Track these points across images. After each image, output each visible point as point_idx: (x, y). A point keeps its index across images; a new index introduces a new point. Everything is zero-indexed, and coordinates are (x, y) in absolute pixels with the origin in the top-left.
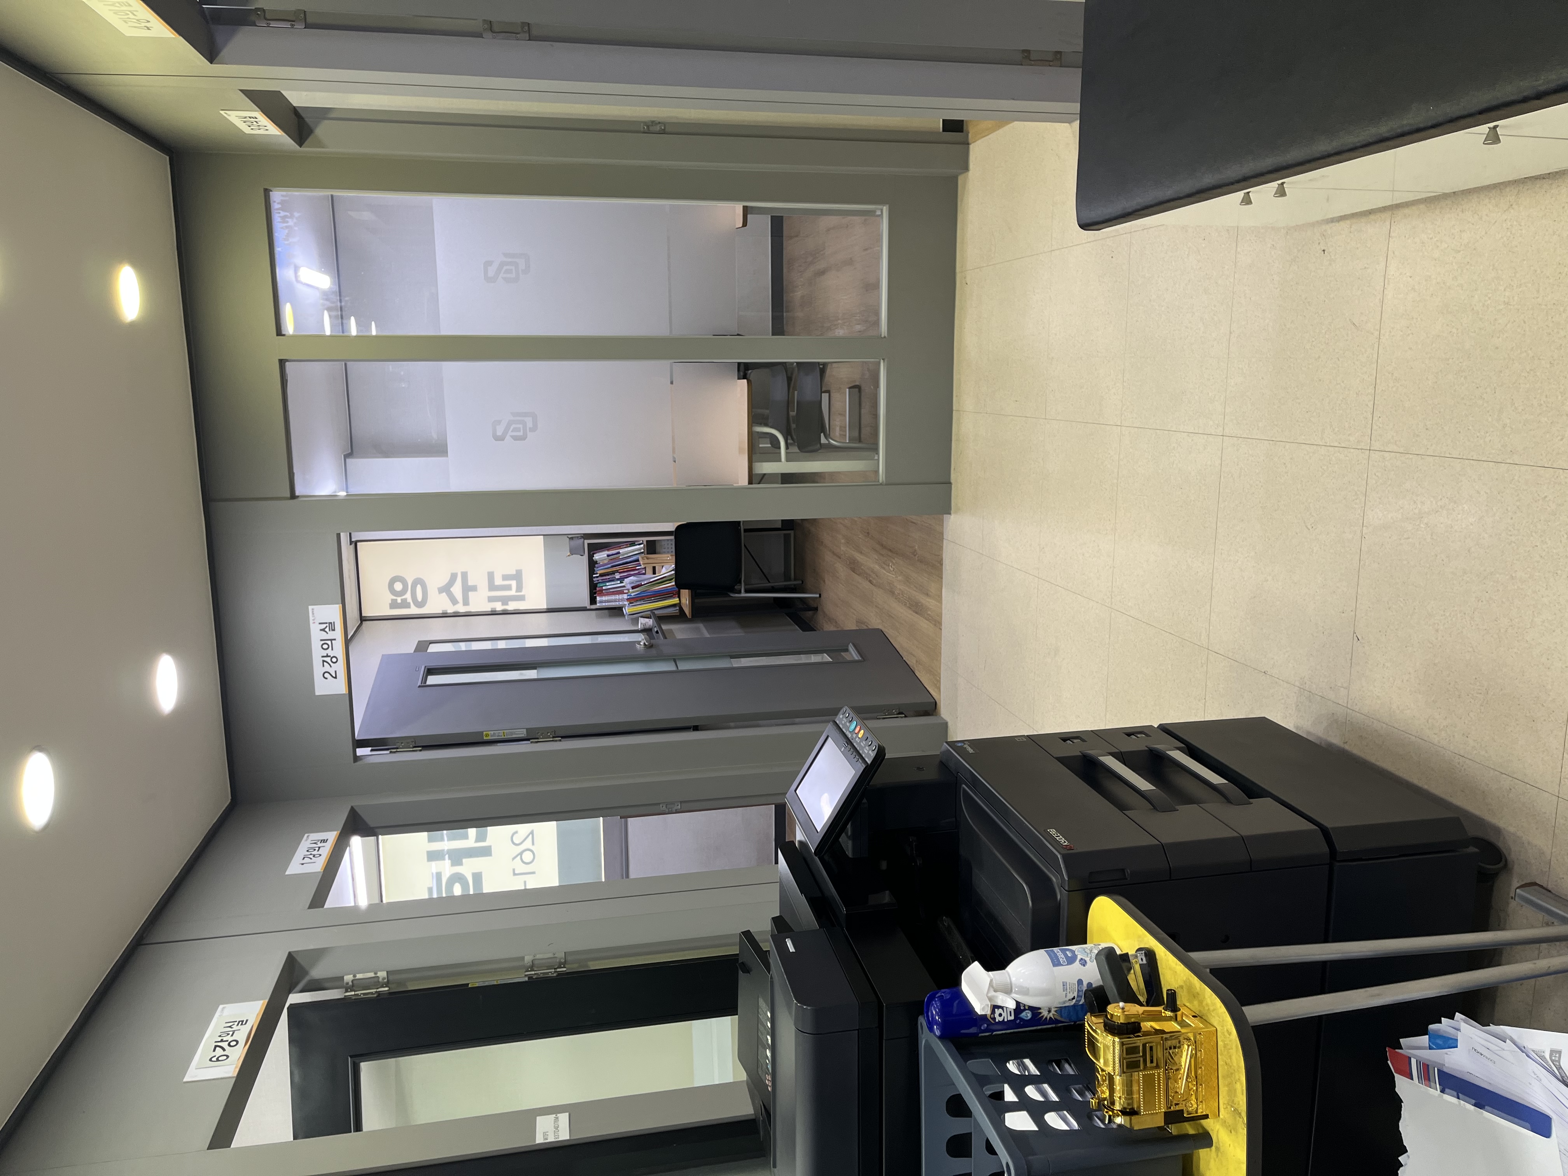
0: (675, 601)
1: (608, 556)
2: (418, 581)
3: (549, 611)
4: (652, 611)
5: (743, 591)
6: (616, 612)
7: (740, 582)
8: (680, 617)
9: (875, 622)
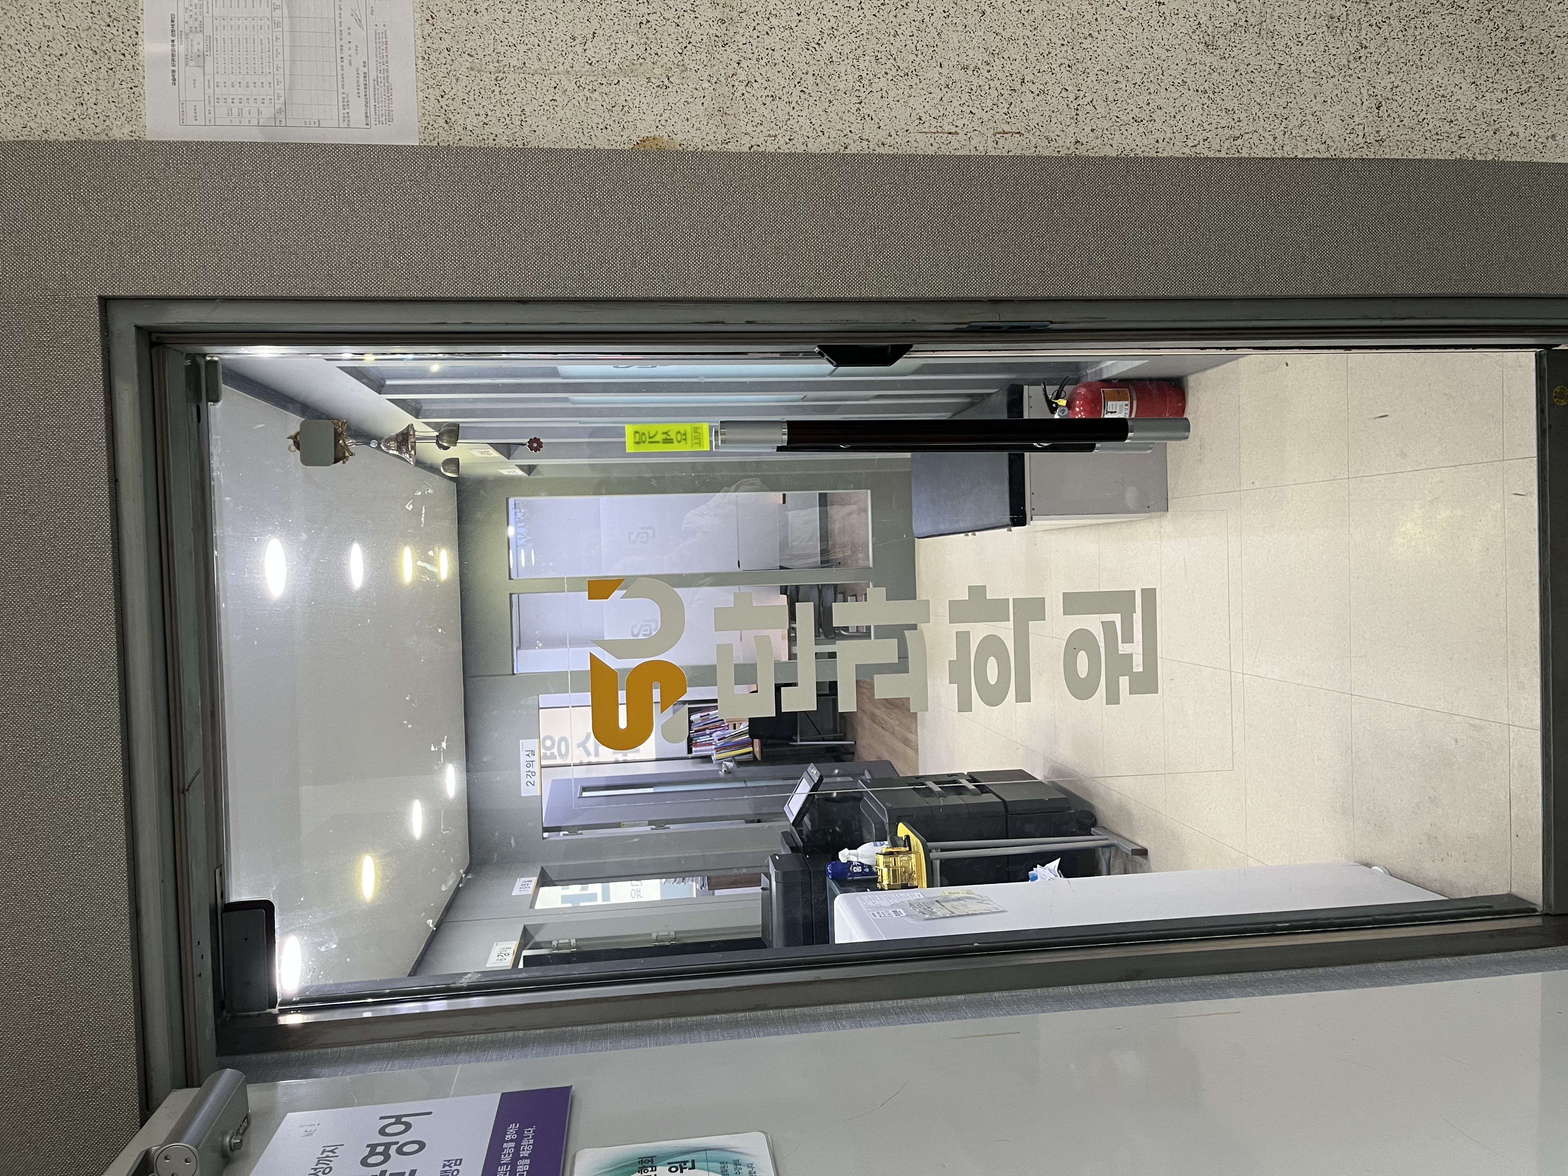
0: (750, 749)
1: (701, 717)
2: (563, 739)
3: (657, 760)
4: (733, 757)
5: (799, 740)
6: (707, 759)
7: (797, 734)
8: (754, 762)
9: (886, 757)
